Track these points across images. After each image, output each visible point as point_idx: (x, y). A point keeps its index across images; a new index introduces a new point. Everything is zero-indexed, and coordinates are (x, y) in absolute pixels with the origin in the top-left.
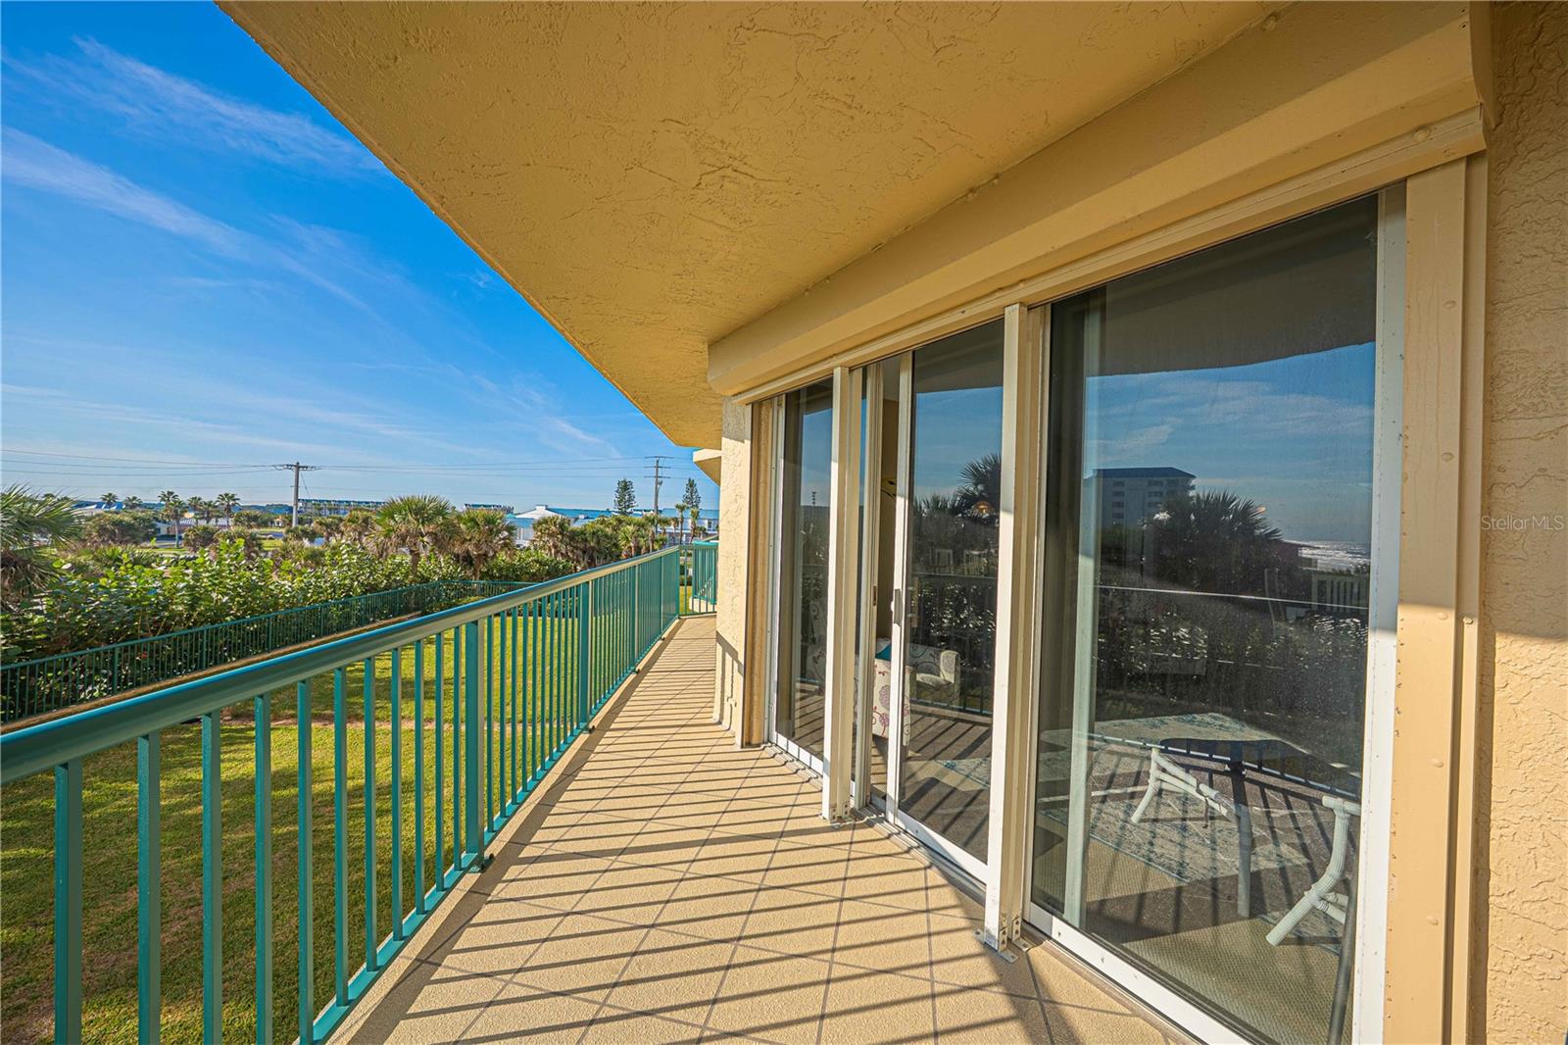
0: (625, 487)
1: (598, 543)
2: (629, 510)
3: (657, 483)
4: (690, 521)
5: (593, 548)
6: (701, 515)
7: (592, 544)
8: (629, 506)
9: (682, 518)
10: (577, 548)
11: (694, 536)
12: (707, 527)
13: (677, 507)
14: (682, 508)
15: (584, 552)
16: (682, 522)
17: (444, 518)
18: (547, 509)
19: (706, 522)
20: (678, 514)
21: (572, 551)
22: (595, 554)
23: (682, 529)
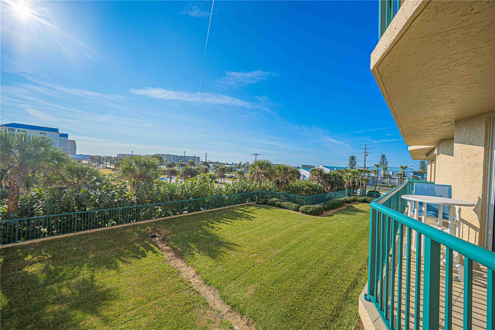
0: (353, 158)
1: (336, 179)
2: (354, 167)
3: (365, 155)
4: (382, 172)
5: (333, 182)
6: (388, 169)
7: (333, 180)
8: (354, 166)
9: (378, 170)
10: (327, 181)
11: (384, 178)
12: (391, 175)
13: (375, 165)
14: (378, 166)
15: (329, 183)
16: (378, 172)
17: (270, 168)
18: (323, 166)
19: (391, 172)
20: (376, 169)
21: (325, 182)
22: (334, 184)
23: (378, 175)
